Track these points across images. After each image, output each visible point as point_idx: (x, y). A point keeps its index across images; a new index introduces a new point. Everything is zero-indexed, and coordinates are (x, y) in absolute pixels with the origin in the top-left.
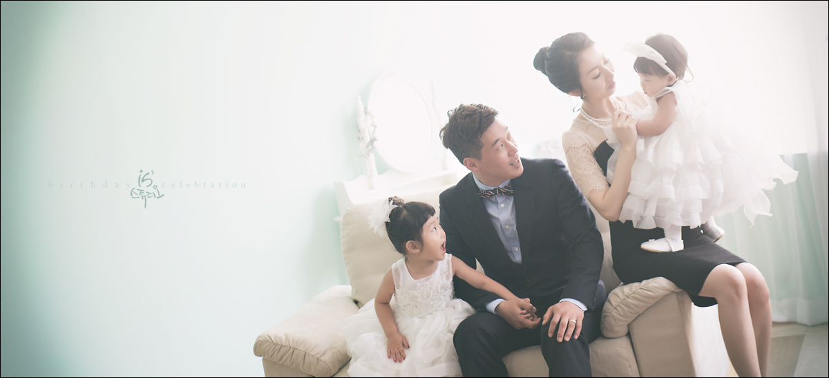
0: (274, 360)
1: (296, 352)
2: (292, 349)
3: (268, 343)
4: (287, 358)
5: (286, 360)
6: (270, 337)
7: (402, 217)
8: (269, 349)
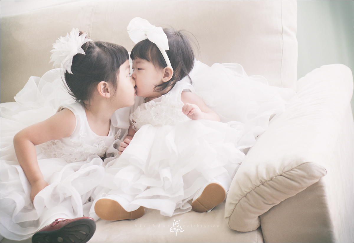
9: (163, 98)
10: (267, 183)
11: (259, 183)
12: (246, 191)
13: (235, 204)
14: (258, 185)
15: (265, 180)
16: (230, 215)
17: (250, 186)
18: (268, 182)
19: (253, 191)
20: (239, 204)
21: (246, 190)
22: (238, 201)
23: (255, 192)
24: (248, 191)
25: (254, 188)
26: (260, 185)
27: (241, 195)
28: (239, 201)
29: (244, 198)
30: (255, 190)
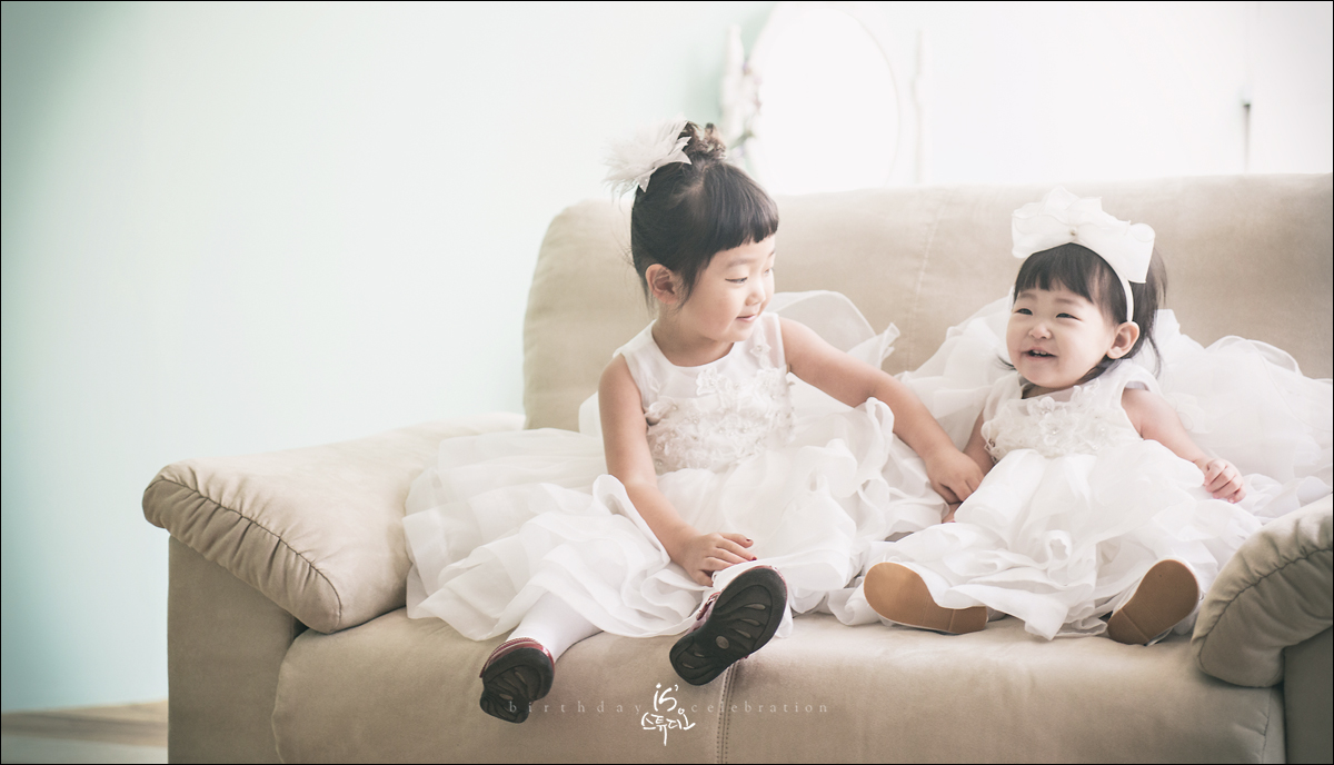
0: (191, 544)
1: (253, 532)
2: (244, 523)
3: (184, 491)
4: (227, 543)
5: (224, 549)
6: (193, 474)
7: (682, 195)
8: (183, 508)
9: (1075, 392)
10: (1319, 557)
11: (1296, 553)
12: (1257, 572)
13: (1224, 602)
14: (1294, 558)
15: (1314, 546)
16: (1205, 633)
17: (1272, 558)
18: (1321, 553)
19: (1277, 573)
20: (1235, 603)
21: (1260, 569)
22: (1233, 596)
23: (1284, 576)
24: (1265, 571)
25: (1280, 566)
26: (1299, 559)
27: (1244, 581)
28: (1237, 596)
29: (1252, 588)
30: (1283, 571)
